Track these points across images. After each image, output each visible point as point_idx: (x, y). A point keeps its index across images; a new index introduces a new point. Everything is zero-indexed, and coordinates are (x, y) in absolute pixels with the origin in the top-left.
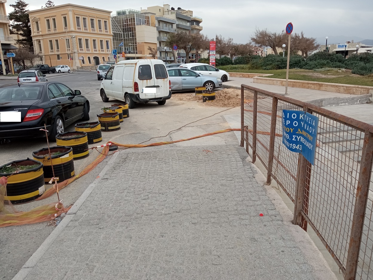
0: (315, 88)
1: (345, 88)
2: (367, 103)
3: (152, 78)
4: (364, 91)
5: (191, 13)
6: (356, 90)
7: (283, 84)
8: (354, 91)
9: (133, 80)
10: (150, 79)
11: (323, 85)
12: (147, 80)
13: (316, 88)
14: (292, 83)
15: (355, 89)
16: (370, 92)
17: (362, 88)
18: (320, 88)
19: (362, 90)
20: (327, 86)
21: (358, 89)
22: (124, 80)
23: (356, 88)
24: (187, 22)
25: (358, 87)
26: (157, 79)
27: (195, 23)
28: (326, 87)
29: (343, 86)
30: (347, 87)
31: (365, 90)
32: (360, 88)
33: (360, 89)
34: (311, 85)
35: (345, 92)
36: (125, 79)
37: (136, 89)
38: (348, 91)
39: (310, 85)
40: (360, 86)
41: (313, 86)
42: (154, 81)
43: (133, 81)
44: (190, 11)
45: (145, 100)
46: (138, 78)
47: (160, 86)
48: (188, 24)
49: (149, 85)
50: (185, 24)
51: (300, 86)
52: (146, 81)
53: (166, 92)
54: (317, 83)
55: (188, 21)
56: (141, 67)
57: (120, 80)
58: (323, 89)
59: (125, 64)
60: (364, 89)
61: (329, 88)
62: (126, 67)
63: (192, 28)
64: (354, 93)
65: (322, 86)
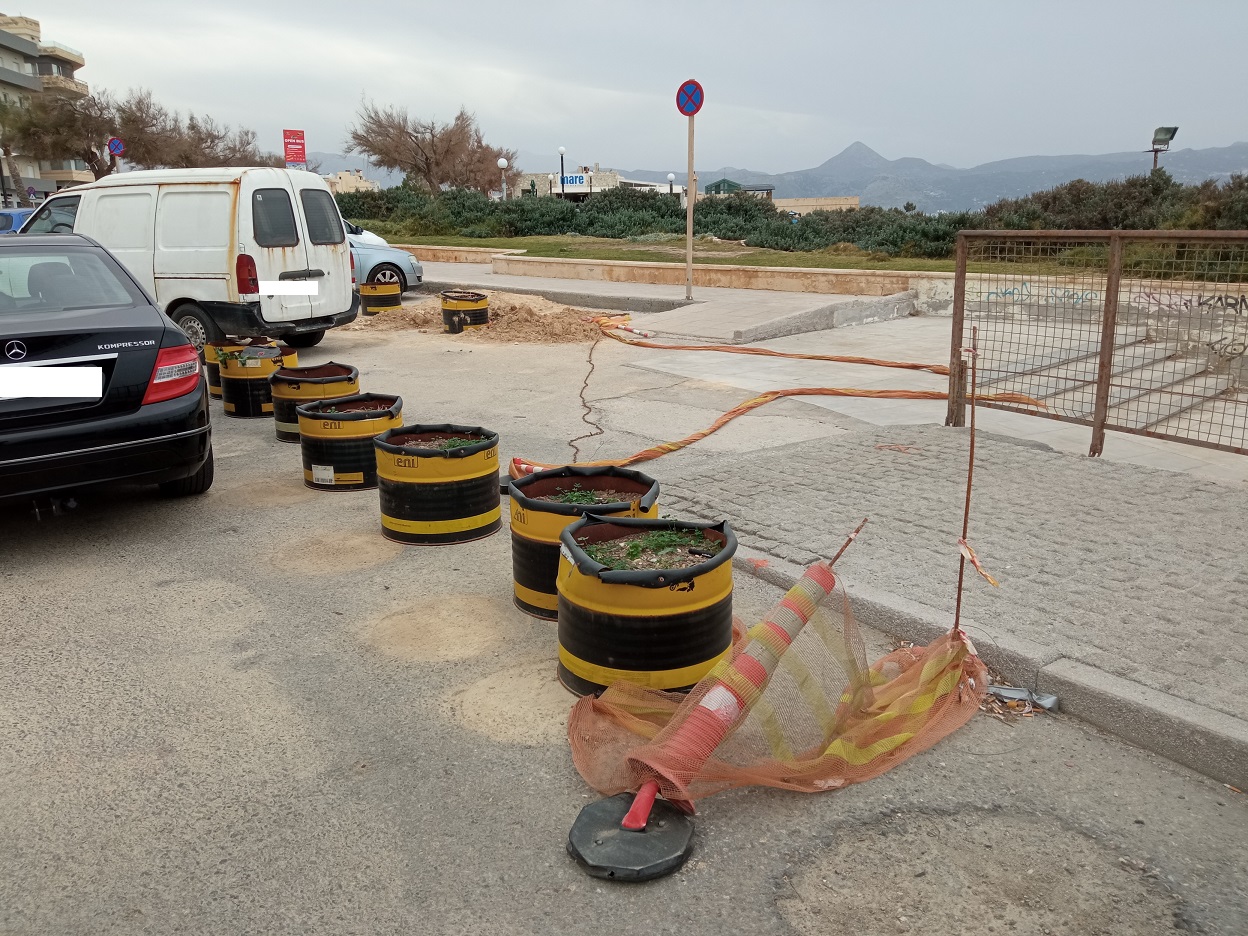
0: (731, 282)
1: (833, 278)
2: (912, 315)
3: (298, 240)
4: (892, 283)
5: (34, 26)
6: (868, 282)
7: (615, 277)
8: (863, 285)
9: (226, 249)
10: (294, 246)
11: (760, 274)
12: (284, 246)
13: (735, 284)
14: (647, 272)
15: (863, 279)
16: (910, 286)
17: (884, 276)
18: (749, 283)
19: (887, 281)
20: (773, 277)
21: (872, 279)
22: (161, 248)
23: (869, 278)
24: (20, 61)
25: (873, 275)
26: (314, 244)
27: (54, 68)
28: (770, 280)
29: (824, 274)
30: (837, 275)
31: (894, 280)
32: (879, 276)
33: (879, 279)
34: (719, 275)
35: (833, 288)
36: (166, 247)
37: (248, 282)
38: (842, 286)
39: (713, 276)
40: (878, 272)
41: (724, 279)
42: (305, 253)
43: (231, 250)
44: (27, 21)
45: (282, 325)
46: (255, 237)
47: (326, 273)
48: (28, 69)
49: (291, 268)
50: (14, 68)
51: (678, 280)
52: (278, 251)
53: (343, 294)
54: (738, 270)
55: (28, 58)
56: (259, 197)
57: (137, 251)
58: (761, 286)
59: (160, 185)
60: (891, 279)
61: (778, 280)
62: (169, 197)
63: (46, 86)
64: (861, 292)
65: (757, 277)
